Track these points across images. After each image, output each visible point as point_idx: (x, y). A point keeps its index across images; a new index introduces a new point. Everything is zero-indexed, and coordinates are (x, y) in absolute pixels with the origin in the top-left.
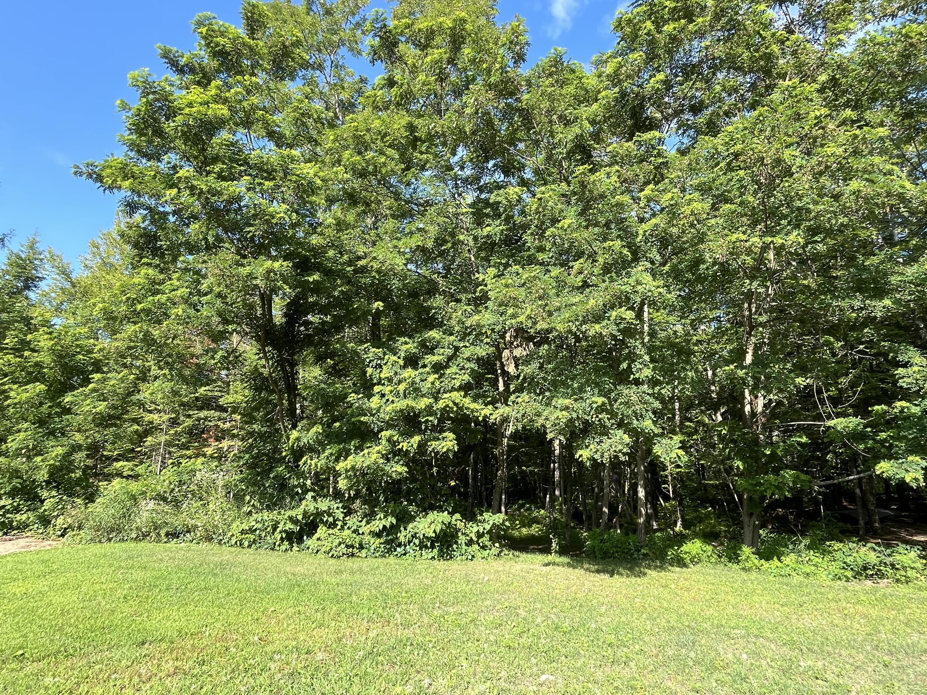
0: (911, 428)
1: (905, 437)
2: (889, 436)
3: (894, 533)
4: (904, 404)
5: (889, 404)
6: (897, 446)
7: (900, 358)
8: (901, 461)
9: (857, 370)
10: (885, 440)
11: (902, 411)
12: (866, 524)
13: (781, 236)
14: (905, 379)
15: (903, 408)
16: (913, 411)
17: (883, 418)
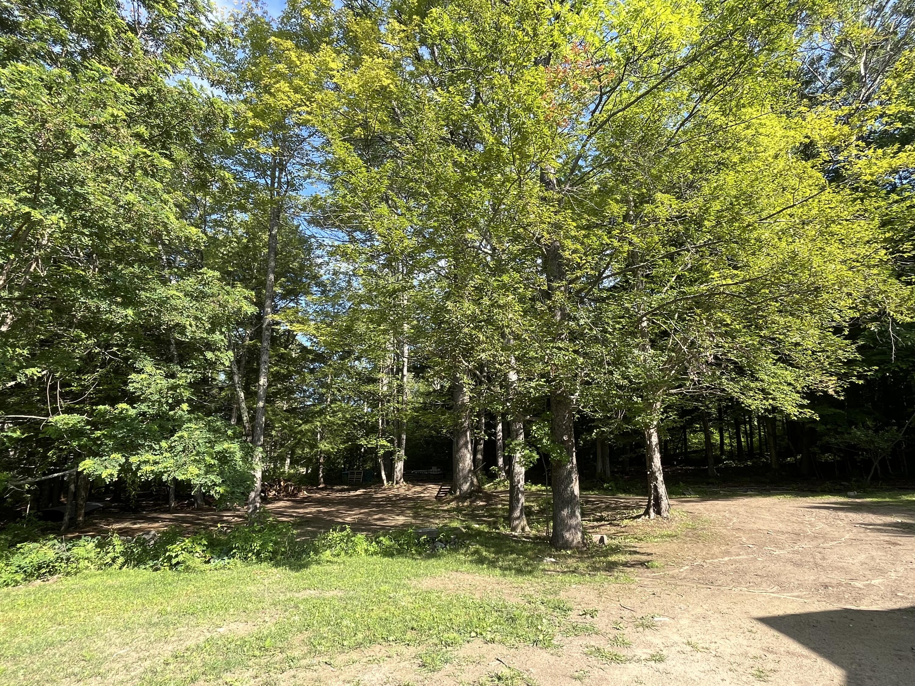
0: (123, 428)
1: (115, 436)
2: (103, 434)
3: (95, 524)
4: (124, 406)
5: (112, 405)
6: (106, 444)
7: (136, 365)
8: (104, 458)
9: (104, 370)
10: (98, 438)
11: (121, 413)
12: (70, 519)
13: (42, 211)
14: (134, 384)
15: (123, 409)
16: (130, 413)
17: (103, 417)
